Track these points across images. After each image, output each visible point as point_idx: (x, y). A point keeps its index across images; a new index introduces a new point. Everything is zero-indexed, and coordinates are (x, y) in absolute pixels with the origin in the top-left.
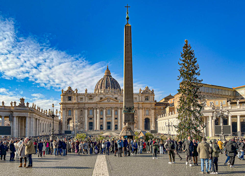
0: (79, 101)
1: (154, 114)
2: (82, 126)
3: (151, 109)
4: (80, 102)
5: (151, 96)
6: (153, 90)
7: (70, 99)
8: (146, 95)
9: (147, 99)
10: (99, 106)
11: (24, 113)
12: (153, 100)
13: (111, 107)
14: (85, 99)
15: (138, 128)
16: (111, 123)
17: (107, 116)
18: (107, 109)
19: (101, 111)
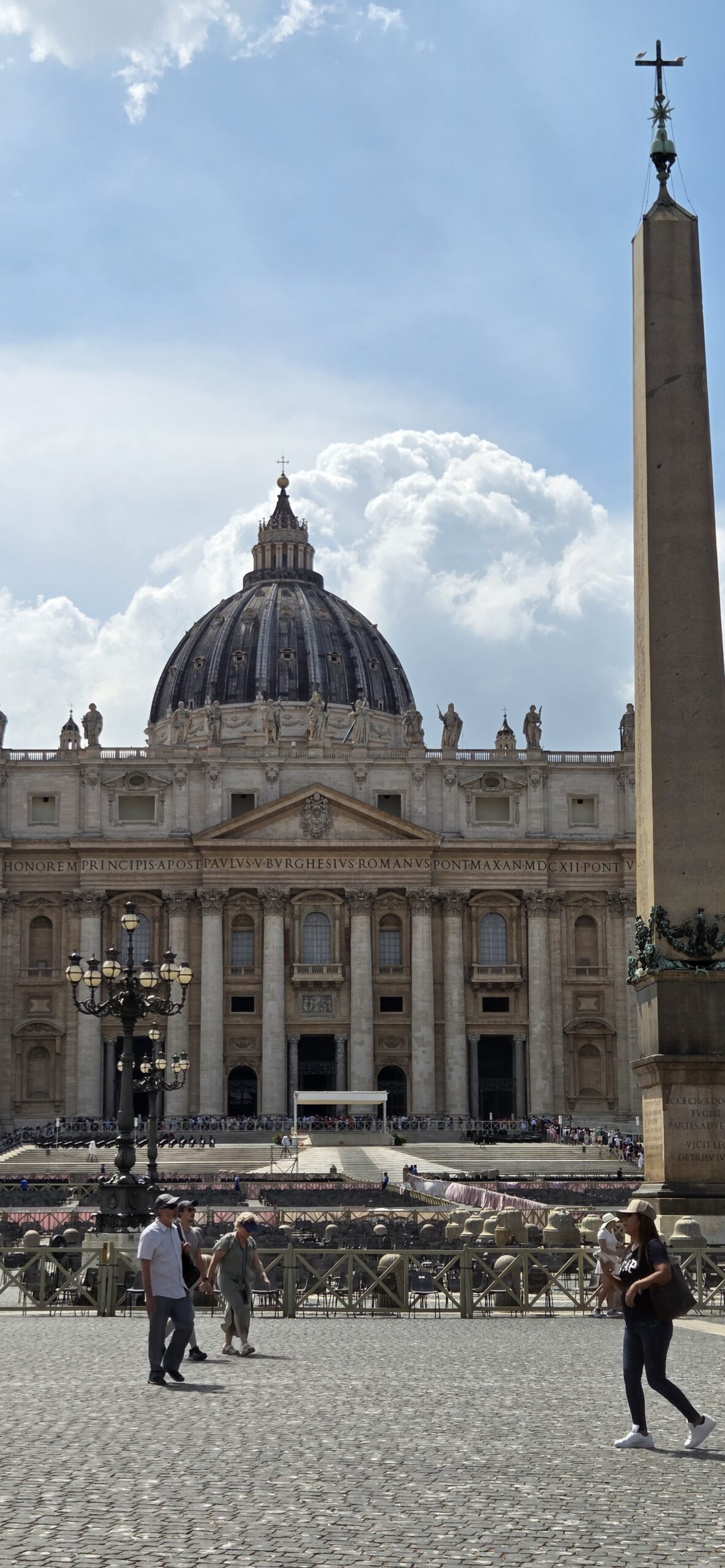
0: (19, 828)
2: (40, 1082)
4: (29, 841)
10: (219, 875)
13: (341, 892)
14: (81, 811)
15: (612, 1104)
16: (340, 1050)
17: (297, 977)
18: (296, 912)
19: (240, 928)
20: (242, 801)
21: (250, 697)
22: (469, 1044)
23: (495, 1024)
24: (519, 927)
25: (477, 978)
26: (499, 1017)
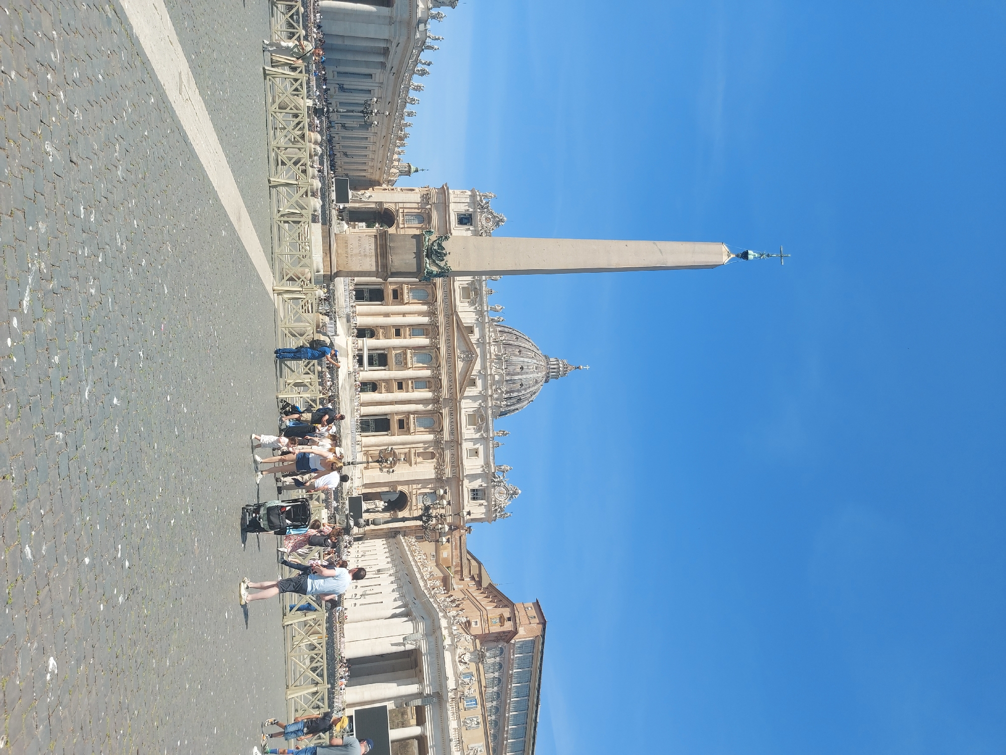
7: (465, 220)
9: (476, 494)
13: (439, 366)
16: (383, 368)
17: (409, 351)
18: (432, 351)
19: (425, 331)
20: (471, 330)
22: (386, 415)
23: (395, 425)
24: (431, 431)
25: (412, 416)
26: (397, 425)
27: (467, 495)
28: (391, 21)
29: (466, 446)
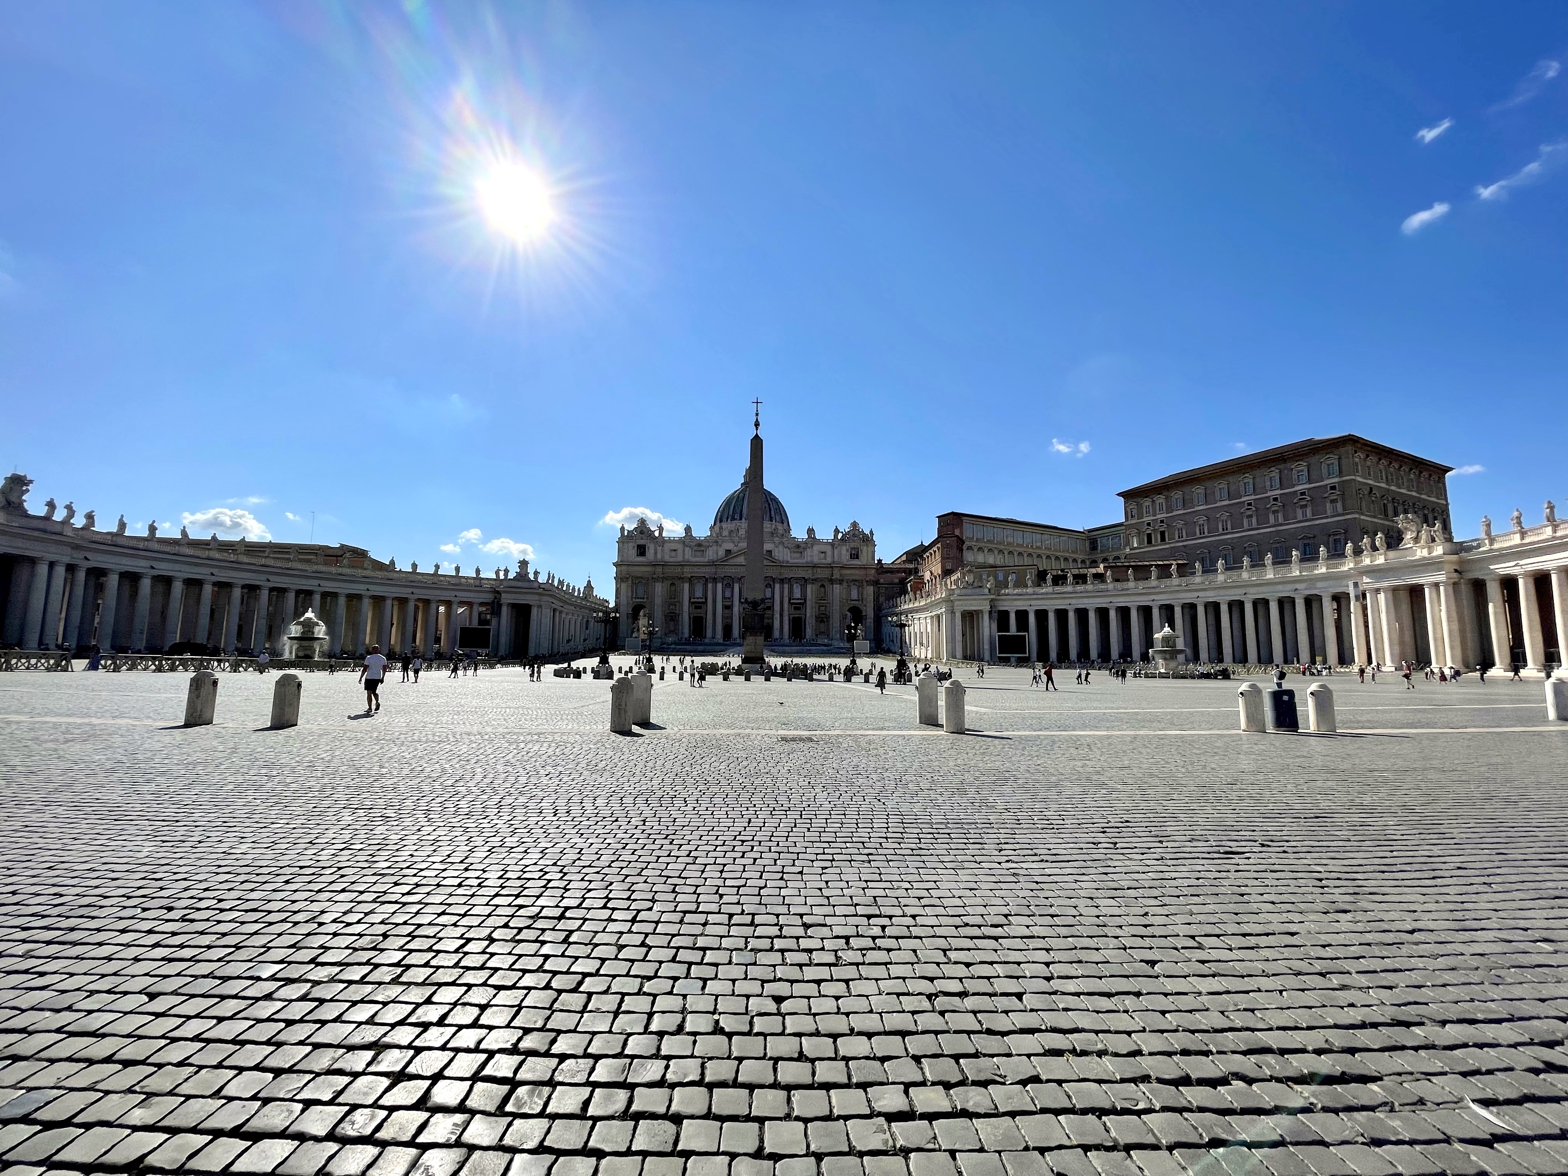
0: (667, 558)
1: (872, 597)
2: (672, 628)
3: (865, 584)
4: (670, 562)
5: (865, 548)
6: (871, 532)
7: (642, 550)
8: (852, 545)
9: (855, 556)
10: (722, 572)
11: (528, 597)
12: (870, 559)
14: (684, 554)
15: (828, 635)
19: (727, 587)
20: (728, 552)
21: (741, 519)
22: (790, 620)
23: (797, 614)
24: (804, 587)
25: (792, 601)
26: (798, 612)
27: (855, 562)
28: (540, 606)
29: (816, 560)
